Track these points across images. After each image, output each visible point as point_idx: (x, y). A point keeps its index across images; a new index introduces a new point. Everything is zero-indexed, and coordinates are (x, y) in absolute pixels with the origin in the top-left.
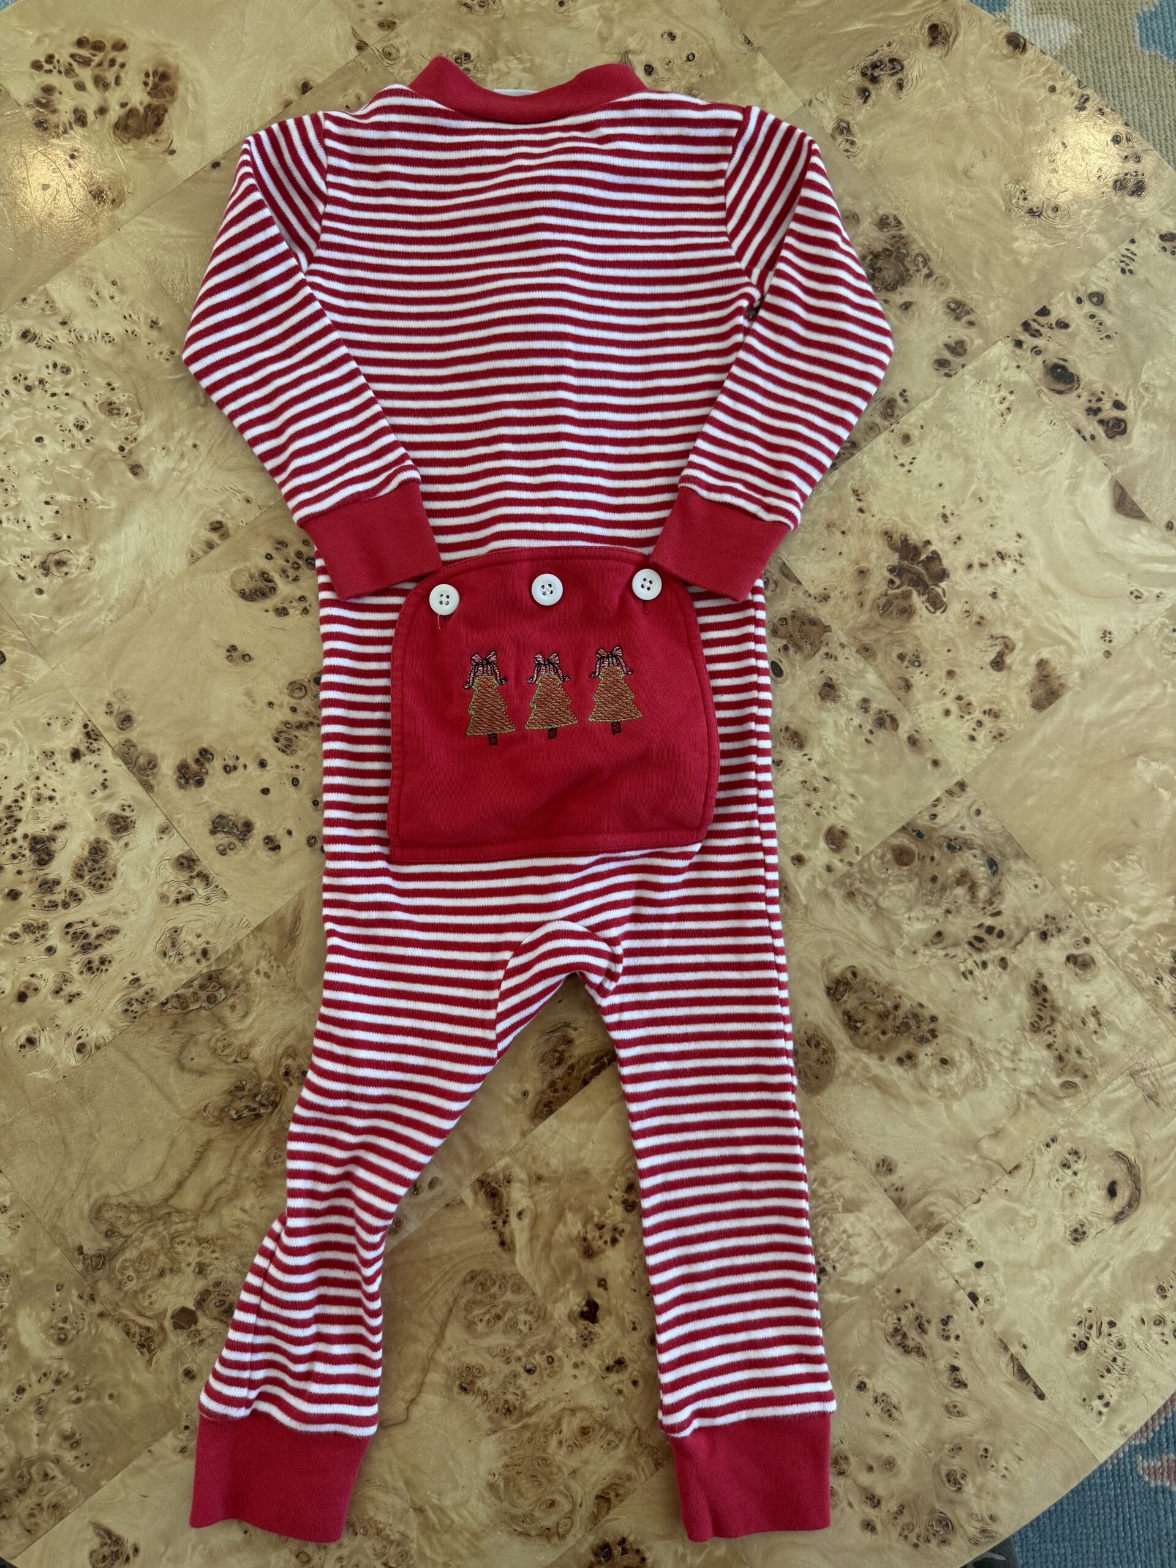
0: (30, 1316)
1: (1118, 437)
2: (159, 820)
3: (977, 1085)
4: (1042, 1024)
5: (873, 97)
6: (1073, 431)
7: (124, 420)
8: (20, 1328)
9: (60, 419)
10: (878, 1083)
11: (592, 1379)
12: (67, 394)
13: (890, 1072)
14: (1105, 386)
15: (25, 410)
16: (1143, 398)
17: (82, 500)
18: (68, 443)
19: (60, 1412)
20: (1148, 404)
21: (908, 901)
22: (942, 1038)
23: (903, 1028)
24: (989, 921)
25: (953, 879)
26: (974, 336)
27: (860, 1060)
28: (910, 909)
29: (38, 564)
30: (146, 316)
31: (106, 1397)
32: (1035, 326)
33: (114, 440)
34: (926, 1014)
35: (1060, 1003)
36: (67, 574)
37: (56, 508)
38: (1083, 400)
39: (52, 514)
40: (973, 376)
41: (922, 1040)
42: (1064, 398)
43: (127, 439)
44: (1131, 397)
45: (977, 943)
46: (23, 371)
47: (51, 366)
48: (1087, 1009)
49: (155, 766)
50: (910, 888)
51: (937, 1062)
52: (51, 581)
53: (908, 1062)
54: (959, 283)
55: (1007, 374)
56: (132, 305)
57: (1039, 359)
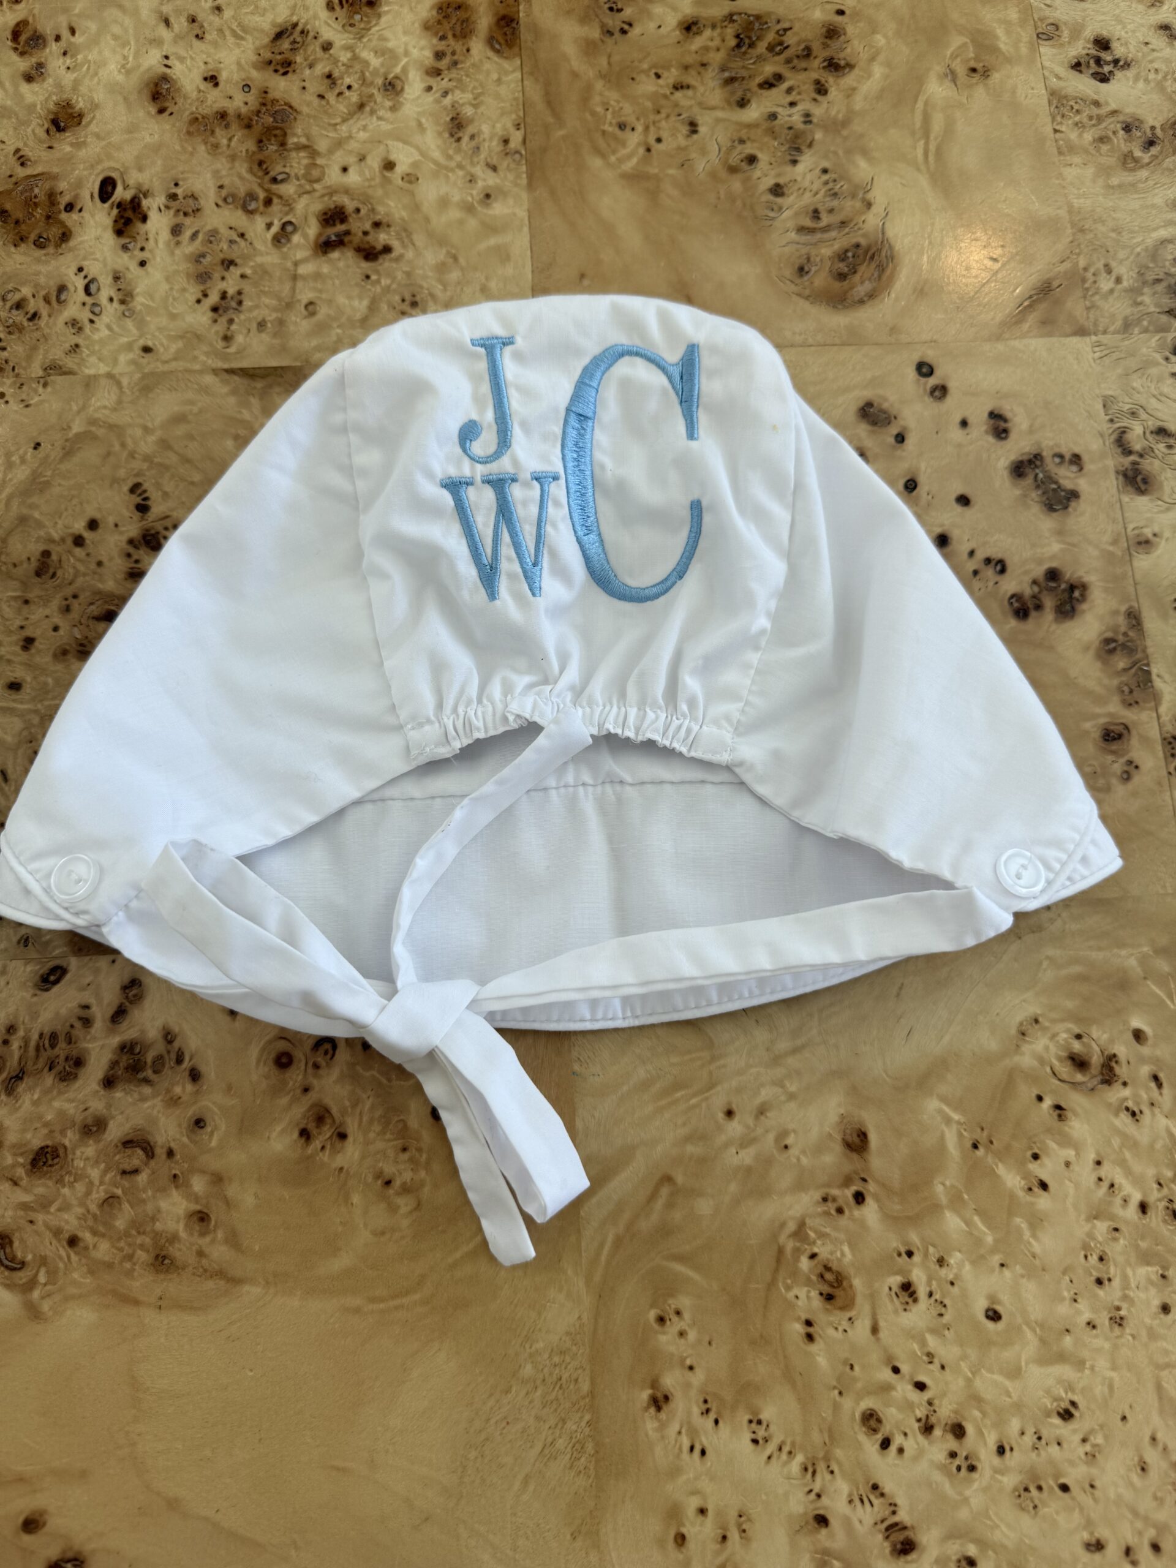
2: (1143, 562)
7: (823, 1250)
9: (933, 1331)
12: (896, 1370)
15: (988, 1394)
17: (981, 1152)
18: (946, 1273)
29: (1117, 1086)
30: (662, 1426)
36: (1079, 1037)
37: (1034, 1167)
39: (1045, 1159)
43: (840, 1211)
46: (949, 1475)
47: (893, 1448)
49: (1107, 641)
52: (1112, 1041)
56: (675, 1471)
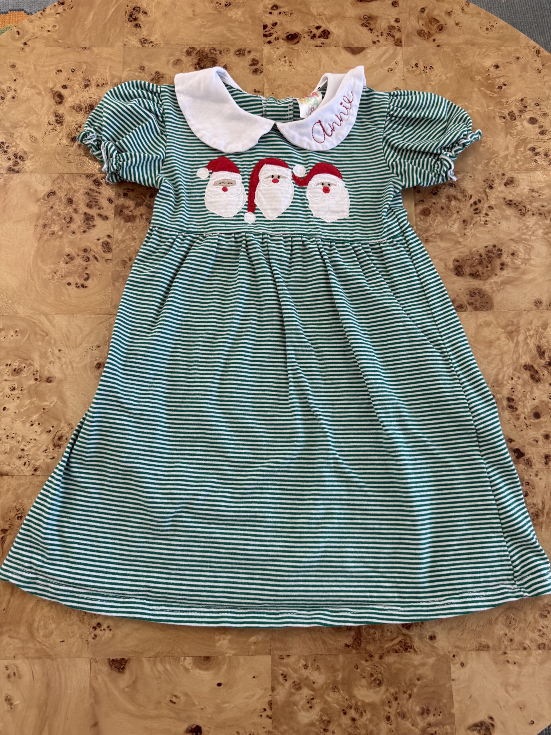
0: (359, 690)
1: (329, 36)
3: (530, 250)
4: (523, 211)
5: (141, 24)
6: (315, 48)
8: (361, 698)
10: (504, 283)
11: (545, 472)
13: (503, 275)
14: (308, 27)
16: (322, 19)
19: (410, 708)
20: (326, 19)
21: (444, 223)
22: (503, 248)
23: (490, 259)
24: (472, 201)
25: (447, 202)
26: (255, 54)
27: (491, 282)
28: (448, 224)
31: (417, 682)
32: (267, 33)
33: (30, 380)
34: (490, 248)
35: (520, 200)
38: (307, 37)
40: (268, 65)
41: (500, 256)
42: (301, 42)
44: (319, 22)
45: (477, 211)
48: (528, 192)
50: (439, 219)
51: (511, 256)
53: (503, 267)
54: (231, 45)
55: (276, 54)
57: (281, 40)
